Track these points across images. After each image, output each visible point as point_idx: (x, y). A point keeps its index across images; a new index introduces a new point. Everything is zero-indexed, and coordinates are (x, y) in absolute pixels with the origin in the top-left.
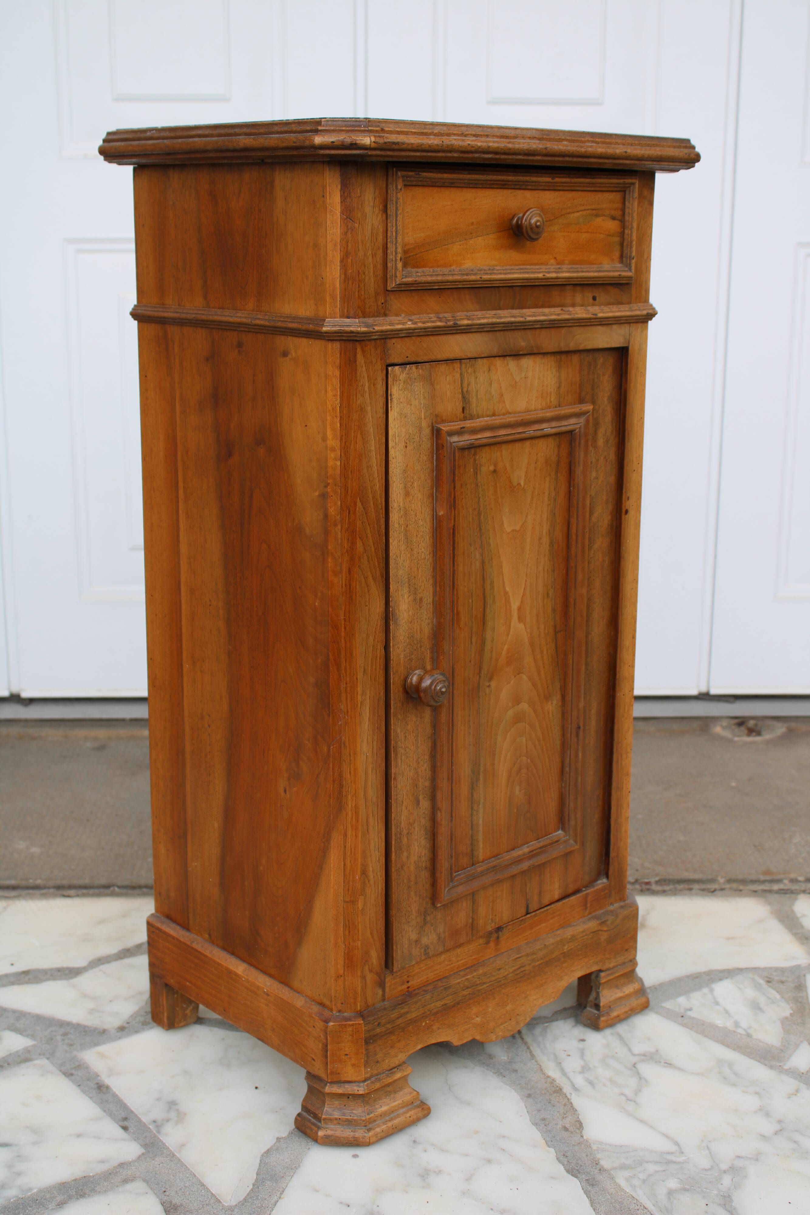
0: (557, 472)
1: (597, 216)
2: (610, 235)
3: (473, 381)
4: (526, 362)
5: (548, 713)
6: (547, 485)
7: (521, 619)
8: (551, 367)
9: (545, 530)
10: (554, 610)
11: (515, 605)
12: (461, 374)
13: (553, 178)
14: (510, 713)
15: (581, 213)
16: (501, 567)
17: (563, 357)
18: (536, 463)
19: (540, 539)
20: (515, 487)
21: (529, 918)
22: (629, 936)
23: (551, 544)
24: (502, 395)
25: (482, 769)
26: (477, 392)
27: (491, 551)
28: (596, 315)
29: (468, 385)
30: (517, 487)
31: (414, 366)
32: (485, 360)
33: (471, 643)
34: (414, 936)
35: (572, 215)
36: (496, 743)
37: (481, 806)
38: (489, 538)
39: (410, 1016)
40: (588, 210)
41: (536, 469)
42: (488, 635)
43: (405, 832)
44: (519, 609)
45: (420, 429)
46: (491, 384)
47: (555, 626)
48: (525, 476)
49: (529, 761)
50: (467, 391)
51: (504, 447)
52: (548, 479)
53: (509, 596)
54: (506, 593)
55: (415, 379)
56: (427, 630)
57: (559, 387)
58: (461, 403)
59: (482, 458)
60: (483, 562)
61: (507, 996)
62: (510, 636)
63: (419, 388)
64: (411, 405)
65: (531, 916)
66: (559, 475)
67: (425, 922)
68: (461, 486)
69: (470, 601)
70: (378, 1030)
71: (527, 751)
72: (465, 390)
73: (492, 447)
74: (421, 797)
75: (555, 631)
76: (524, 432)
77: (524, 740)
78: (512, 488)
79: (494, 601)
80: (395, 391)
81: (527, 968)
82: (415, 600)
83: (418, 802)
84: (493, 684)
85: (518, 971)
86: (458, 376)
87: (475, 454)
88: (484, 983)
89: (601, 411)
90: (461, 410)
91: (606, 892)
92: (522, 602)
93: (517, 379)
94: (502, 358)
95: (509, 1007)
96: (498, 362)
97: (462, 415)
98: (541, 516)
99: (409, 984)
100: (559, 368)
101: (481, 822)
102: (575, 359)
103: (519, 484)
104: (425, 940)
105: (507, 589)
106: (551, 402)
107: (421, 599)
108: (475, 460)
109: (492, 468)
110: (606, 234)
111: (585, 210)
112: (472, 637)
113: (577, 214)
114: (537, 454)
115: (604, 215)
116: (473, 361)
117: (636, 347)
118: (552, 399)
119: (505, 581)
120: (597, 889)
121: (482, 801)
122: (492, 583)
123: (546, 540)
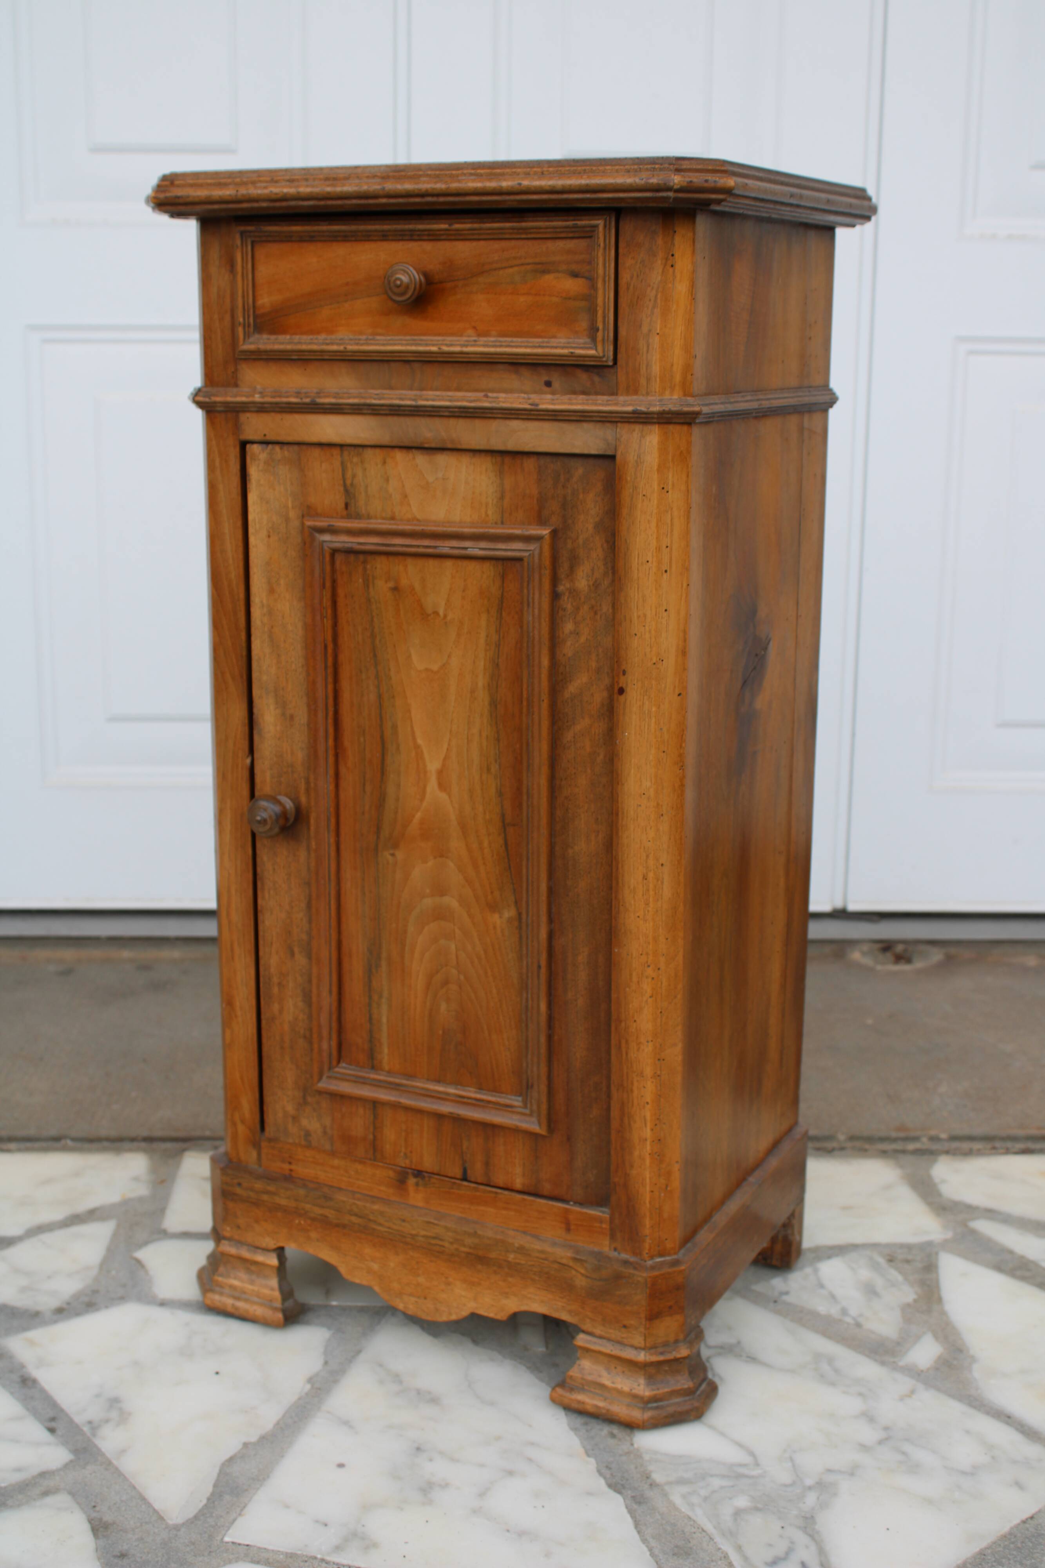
0: (500, 609)
1: (545, 272)
2: (570, 298)
3: (360, 473)
4: (442, 459)
5: (495, 928)
6: (483, 623)
7: (442, 786)
8: (486, 470)
9: (481, 681)
10: (500, 794)
11: (433, 766)
12: (342, 463)
13: (450, 225)
14: (428, 902)
15: (516, 269)
16: (409, 711)
17: (508, 460)
18: (464, 591)
19: (473, 692)
20: (429, 615)
21: (465, 1186)
22: (628, 1308)
23: (494, 704)
24: (406, 496)
25: (384, 955)
26: (367, 487)
27: (392, 687)
28: (537, 405)
29: (354, 476)
30: (432, 616)
31: (277, 448)
32: (378, 451)
33: (364, 791)
34: (290, 1108)
35: (501, 272)
36: (405, 932)
37: (384, 1000)
38: (389, 670)
39: (278, 1200)
40: (528, 264)
41: (463, 598)
42: (391, 790)
43: (275, 980)
44: (440, 773)
45: (287, 520)
46: (387, 480)
47: (503, 816)
48: (446, 604)
49: (462, 977)
50: (352, 484)
51: (410, 561)
52: (484, 617)
53: (422, 751)
54: (417, 747)
55: (279, 461)
56: (300, 756)
57: (502, 498)
58: (344, 497)
59: (376, 568)
60: (380, 697)
61: (418, 1263)
62: (425, 804)
63: (283, 471)
64: (274, 490)
65: (468, 1186)
66: (503, 613)
67: (305, 1102)
68: (346, 596)
69: (362, 739)
70: (238, 1190)
71: (457, 963)
72: (348, 482)
73: (391, 558)
74: (296, 950)
75: (503, 821)
76: (435, 547)
77: (453, 947)
78: (425, 616)
79: (398, 748)
80: (253, 471)
81: (446, 1244)
82: (283, 714)
83: (293, 954)
84: (400, 855)
85: (433, 1242)
86: (337, 463)
87: (365, 562)
88: (380, 1224)
89: (581, 541)
90: (343, 505)
91: (604, 1226)
92: (444, 765)
93: (431, 479)
94: (404, 451)
95: (421, 1280)
96: (399, 455)
97: (345, 513)
98: (474, 662)
99: (293, 1167)
100: (501, 473)
101: (384, 1020)
102: (530, 464)
103: (436, 613)
104: (305, 1122)
105: (420, 741)
106: (487, 515)
107: (292, 717)
108: (365, 569)
109: (391, 584)
110: (561, 297)
111: (522, 265)
112: (364, 785)
113: (510, 270)
114: (465, 580)
115: (558, 271)
116: (361, 450)
117: (632, 458)
118: (490, 513)
119: (415, 729)
120: (586, 1213)
121: (385, 994)
122: (395, 727)
123: (483, 697)
